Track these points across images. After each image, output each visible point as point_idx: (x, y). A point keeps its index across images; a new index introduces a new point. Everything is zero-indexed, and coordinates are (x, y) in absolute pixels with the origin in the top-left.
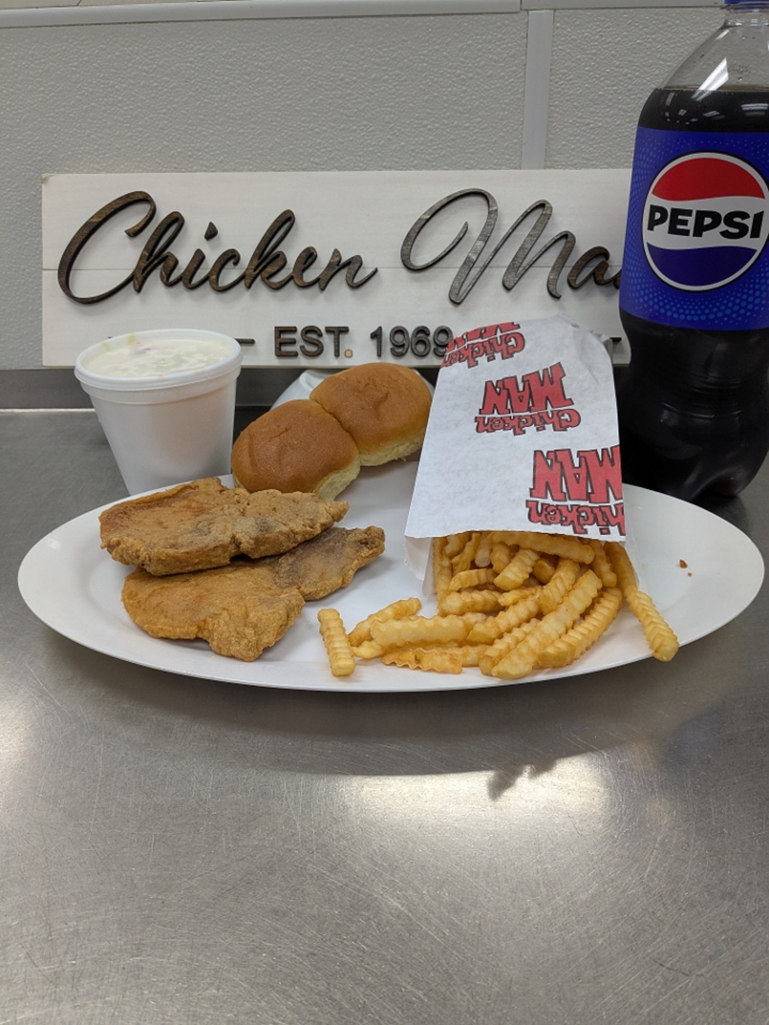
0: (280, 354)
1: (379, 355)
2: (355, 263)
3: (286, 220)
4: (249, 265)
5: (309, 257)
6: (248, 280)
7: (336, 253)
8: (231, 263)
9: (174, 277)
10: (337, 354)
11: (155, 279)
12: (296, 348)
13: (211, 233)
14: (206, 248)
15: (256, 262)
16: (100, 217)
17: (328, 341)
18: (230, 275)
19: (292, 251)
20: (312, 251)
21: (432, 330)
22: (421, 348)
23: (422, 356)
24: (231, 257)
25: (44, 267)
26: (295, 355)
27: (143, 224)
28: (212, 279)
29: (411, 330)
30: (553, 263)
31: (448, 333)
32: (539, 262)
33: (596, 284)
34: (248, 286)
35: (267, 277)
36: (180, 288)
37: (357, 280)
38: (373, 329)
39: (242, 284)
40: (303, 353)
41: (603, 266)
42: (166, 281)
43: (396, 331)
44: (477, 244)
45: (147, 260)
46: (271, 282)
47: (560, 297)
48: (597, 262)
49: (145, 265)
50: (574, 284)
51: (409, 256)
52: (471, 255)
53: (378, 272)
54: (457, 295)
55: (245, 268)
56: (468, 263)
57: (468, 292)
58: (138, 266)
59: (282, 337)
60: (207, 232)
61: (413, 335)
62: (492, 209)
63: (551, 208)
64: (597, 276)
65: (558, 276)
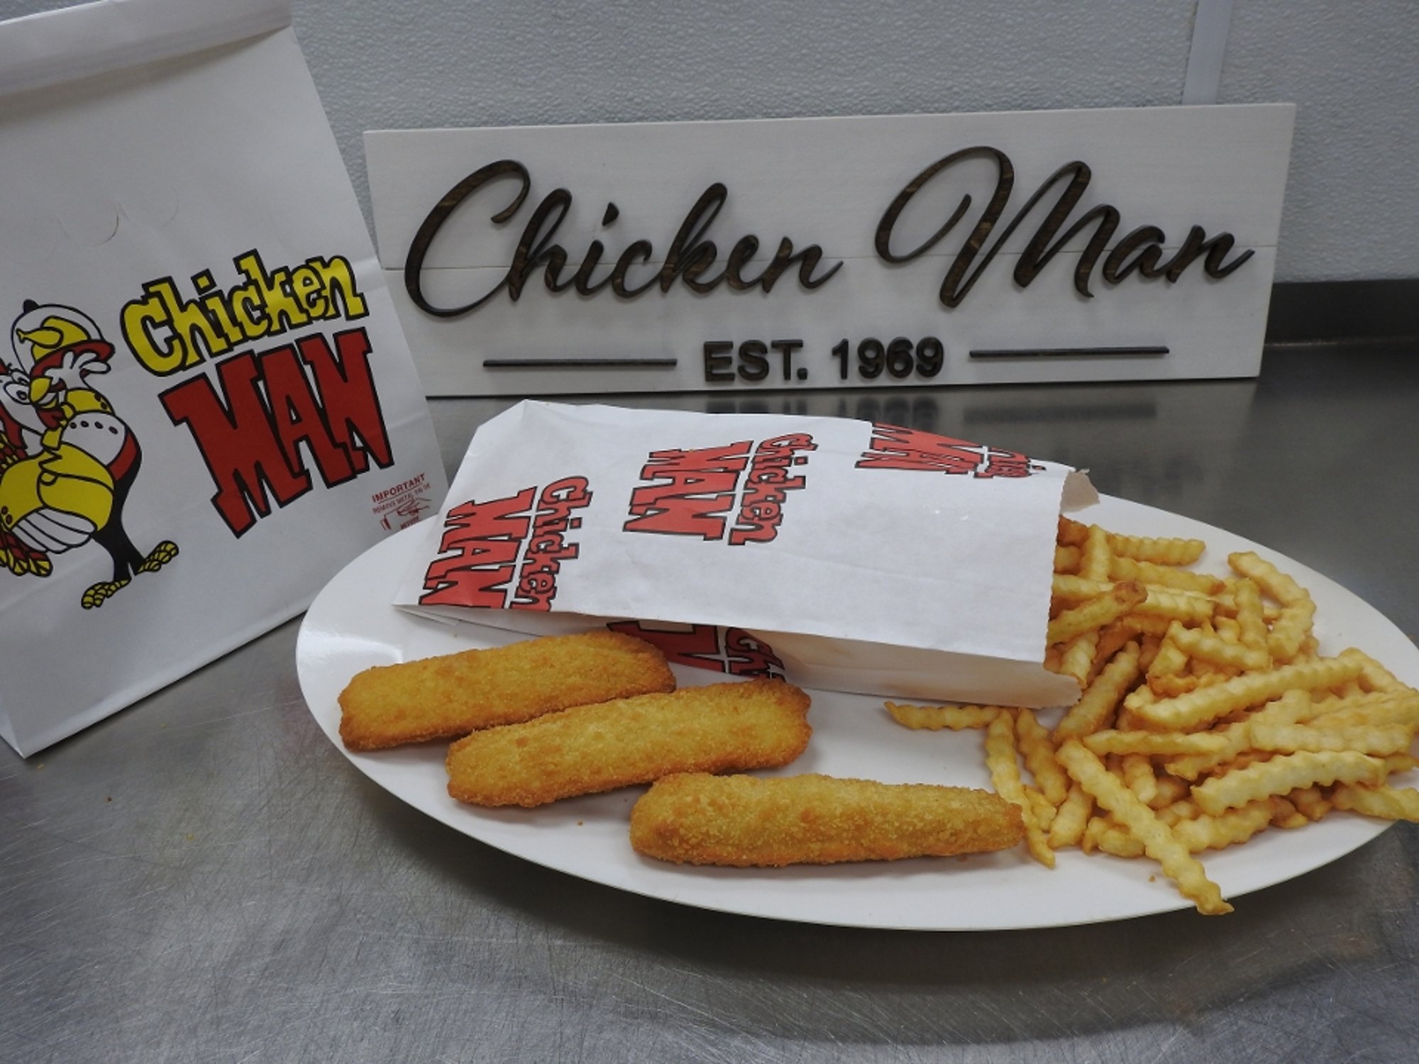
0: (710, 377)
1: (844, 374)
2: (813, 254)
3: (716, 195)
4: (666, 263)
5: (748, 246)
6: (664, 281)
7: (786, 243)
8: (641, 259)
9: (561, 280)
10: (787, 376)
11: (537, 279)
12: (734, 369)
13: (611, 214)
14: (605, 237)
15: (675, 257)
16: (452, 199)
17: (775, 360)
18: (639, 274)
19: (724, 237)
20: (753, 241)
21: (915, 342)
22: (899, 367)
23: (902, 374)
24: (641, 249)
25: (383, 265)
26: (730, 377)
27: (514, 207)
28: (616, 282)
29: (886, 343)
30: (1084, 248)
31: (937, 346)
32: (1066, 248)
33: (1143, 277)
34: (665, 289)
35: (691, 277)
36: (572, 293)
37: (815, 276)
38: (836, 342)
39: (656, 289)
40: (742, 376)
41: (1154, 253)
42: (554, 287)
43: (868, 344)
44: (981, 227)
45: (525, 259)
46: (696, 283)
47: (1091, 296)
48: (1144, 246)
49: (522, 265)
50: (1113, 277)
51: (886, 244)
52: (972, 242)
53: (844, 265)
54: (951, 294)
55: (661, 266)
56: (967, 253)
57: (968, 291)
58: (513, 268)
59: (714, 354)
60: (606, 216)
61: (889, 350)
62: (1005, 177)
63: (1088, 173)
64: (1146, 266)
65: (1091, 268)
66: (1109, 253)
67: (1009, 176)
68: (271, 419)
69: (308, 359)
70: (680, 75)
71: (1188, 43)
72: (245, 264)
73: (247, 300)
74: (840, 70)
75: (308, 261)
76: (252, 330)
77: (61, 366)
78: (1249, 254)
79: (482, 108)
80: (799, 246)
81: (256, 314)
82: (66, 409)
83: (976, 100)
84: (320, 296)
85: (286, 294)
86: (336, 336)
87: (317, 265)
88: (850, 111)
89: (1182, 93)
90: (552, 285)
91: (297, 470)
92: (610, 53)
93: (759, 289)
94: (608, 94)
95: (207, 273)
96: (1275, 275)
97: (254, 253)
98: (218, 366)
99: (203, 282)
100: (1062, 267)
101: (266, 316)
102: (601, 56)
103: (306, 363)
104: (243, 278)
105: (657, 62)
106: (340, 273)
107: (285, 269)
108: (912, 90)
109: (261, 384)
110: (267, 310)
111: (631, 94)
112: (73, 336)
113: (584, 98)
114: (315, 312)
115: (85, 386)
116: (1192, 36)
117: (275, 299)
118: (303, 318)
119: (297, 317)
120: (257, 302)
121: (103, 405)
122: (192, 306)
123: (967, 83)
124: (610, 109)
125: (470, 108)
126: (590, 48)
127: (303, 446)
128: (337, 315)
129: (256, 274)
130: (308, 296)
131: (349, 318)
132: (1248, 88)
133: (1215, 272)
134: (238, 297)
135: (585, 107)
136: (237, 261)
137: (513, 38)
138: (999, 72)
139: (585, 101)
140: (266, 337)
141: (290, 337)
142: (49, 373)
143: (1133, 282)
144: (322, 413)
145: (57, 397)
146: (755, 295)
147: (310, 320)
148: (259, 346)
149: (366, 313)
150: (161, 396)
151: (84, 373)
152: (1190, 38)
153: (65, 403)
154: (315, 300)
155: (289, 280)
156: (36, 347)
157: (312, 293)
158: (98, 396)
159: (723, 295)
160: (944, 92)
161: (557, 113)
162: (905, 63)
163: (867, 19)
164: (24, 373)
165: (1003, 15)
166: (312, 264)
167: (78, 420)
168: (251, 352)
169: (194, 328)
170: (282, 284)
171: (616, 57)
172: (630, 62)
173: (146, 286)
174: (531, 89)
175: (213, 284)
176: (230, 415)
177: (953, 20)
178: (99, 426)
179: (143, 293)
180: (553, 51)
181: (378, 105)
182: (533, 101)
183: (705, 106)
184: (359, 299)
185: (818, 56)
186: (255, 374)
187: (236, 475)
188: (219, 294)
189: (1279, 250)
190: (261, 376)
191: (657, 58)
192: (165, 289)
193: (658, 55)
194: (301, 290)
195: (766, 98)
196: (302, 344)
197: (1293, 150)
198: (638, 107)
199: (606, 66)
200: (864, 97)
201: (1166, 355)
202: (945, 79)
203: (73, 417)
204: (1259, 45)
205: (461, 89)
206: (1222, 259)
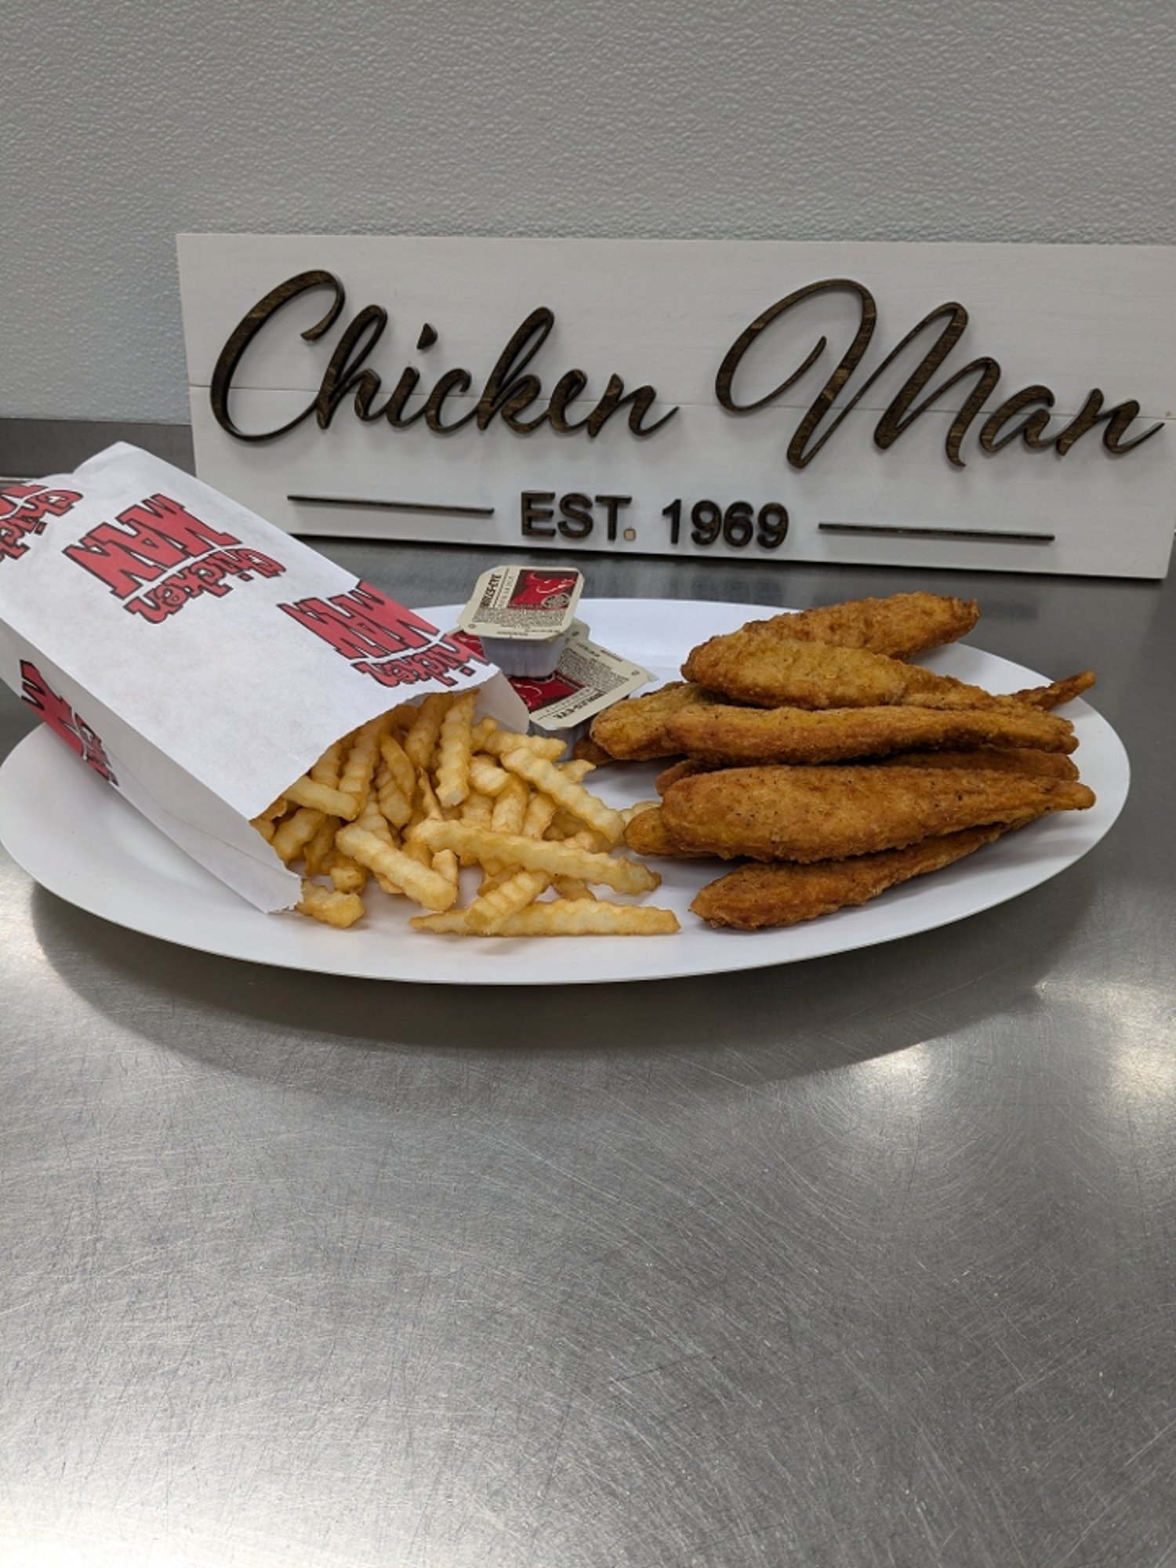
0: (528, 530)
1: (675, 539)
2: (645, 397)
3: (541, 321)
4: (485, 393)
5: (574, 383)
6: (482, 417)
7: (616, 382)
8: (457, 390)
9: (373, 408)
10: (612, 535)
11: (348, 405)
12: (553, 524)
13: (428, 338)
14: (420, 363)
15: (493, 391)
16: (263, 311)
17: (599, 515)
18: (457, 407)
19: (549, 372)
20: (579, 376)
22: (737, 534)
23: (740, 544)
24: (457, 379)
25: (191, 381)
26: (552, 533)
27: (325, 324)
28: (432, 414)
29: (724, 507)
30: (958, 408)
31: (780, 511)
32: (936, 406)
33: (1027, 448)
34: (484, 426)
35: (511, 414)
36: (385, 424)
37: (647, 423)
38: (668, 502)
39: (474, 423)
40: (562, 532)
41: (1041, 419)
42: (364, 413)
43: (703, 506)
44: (836, 375)
45: (335, 382)
46: (516, 422)
47: (963, 465)
48: (1031, 410)
49: (331, 389)
50: (989, 445)
51: (728, 390)
52: (826, 393)
53: (679, 411)
54: (799, 455)
55: (478, 400)
56: (821, 406)
57: (818, 451)
58: (322, 391)
59: (532, 505)
60: (422, 339)
61: (726, 515)
62: (867, 316)
63: (965, 317)
64: (1030, 435)
65: (964, 432)
66: (987, 416)
67: (871, 316)
78: (1157, 429)
80: (631, 386)
90: (362, 414)
93: (584, 433)
100: (930, 430)
133: (1115, 447)
143: (1015, 454)
146: (581, 440)
159: (546, 435)
201: (1052, 543)
206: (1123, 430)
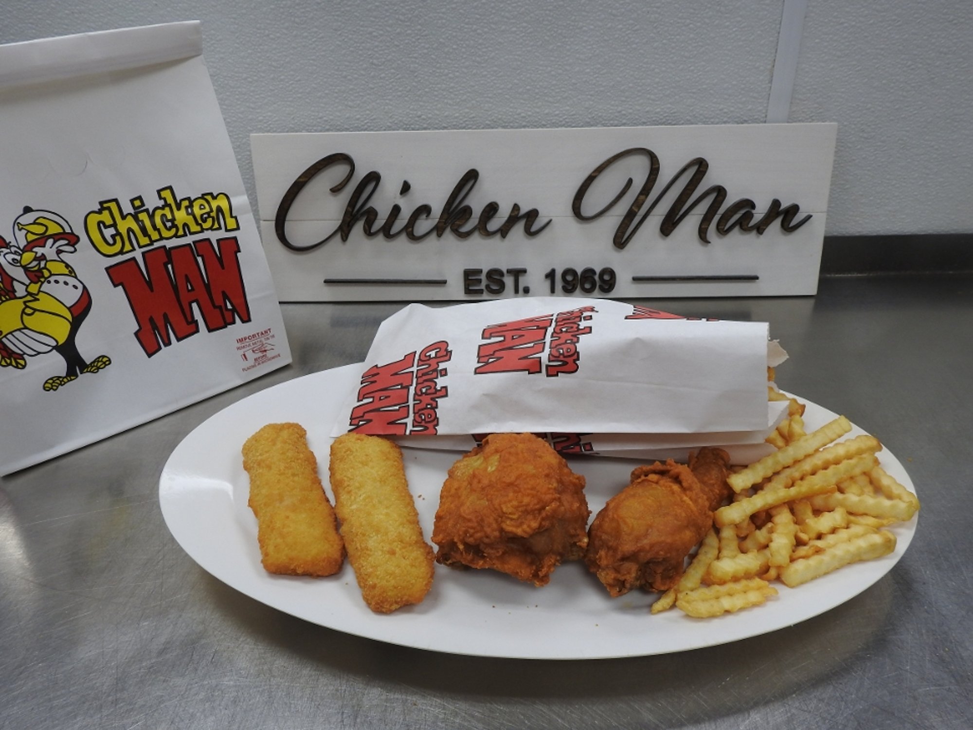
0: (468, 291)
1: (552, 291)
2: (533, 215)
3: (472, 176)
4: (440, 219)
5: (492, 209)
6: (439, 230)
7: (516, 207)
8: (424, 216)
9: (374, 229)
10: (516, 292)
11: (358, 228)
12: (483, 286)
13: (406, 188)
14: (402, 202)
15: (446, 216)
16: (306, 177)
17: (509, 281)
18: (423, 225)
19: (477, 202)
20: (495, 206)
21: (598, 270)
22: (587, 286)
23: (589, 291)
24: (424, 210)
25: (262, 218)
26: (481, 292)
27: (344, 183)
28: (409, 231)
29: (579, 271)
30: (704, 213)
31: (612, 273)
32: (693, 212)
33: (742, 230)
34: (439, 235)
35: (455, 228)
36: (380, 237)
37: (534, 228)
38: (548, 270)
39: (434, 234)
40: (488, 291)
41: (749, 216)
42: (369, 232)
43: (568, 272)
44: (639, 198)
45: (351, 215)
46: (459, 232)
47: (710, 243)
48: (743, 212)
49: (349, 220)
50: (723, 231)
51: (579, 208)
52: (633, 208)
53: (552, 222)
54: (620, 241)
55: (438, 220)
56: (630, 215)
57: (631, 239)
58: (344, 221)
59: (471, 278)
60: (402, 189)
61: (581, 275)
62: (654, 167)
63: (707, 165)
64: (744, 224)
65: (709, 225)
66: (720, 216)
67: (657, 166)
68: (175, 288)
69: (200, 254)
70: (450, 102)
71: (769, 85)
72: (163, 194)
73: (163, 215)
74: (550, 99)
75: (203, 195)
76: (165, 234)
77: (44, 246)
78: (809, 217)
79: (326, 121)
80: (524, 209)
81: (169, 224)
82: (45, 271)
83: (636, 119)
84: (209, 216)
85: (188, 214)
86: (218, 241)
87: (209, 198)
88: (557, 125)
89: (766, 116)
90: (368, 232)
91: (190, 320)
92: (406, 87)
93: (498, 236)
94: (405, 113)
95: (140, 198)
96: (826, 231)
97: (170, 188)
98: (143, 254)
99: (137, 203)
100: (690, 224)
101: (174, 226)
102: (400, 89)
103: (198, 256)
104: (162, 203)
105: (436, 93)
106: (223, 203)
107: (188, 199)
108: (596, 113)
109: (170, 266)
110: (176, 223)
111: (419, 113)
112: (54, 229)
113: (390, 115)
114: (205, 226)
115: (59, 259)
116: (772, 80)
117: (181, 216)
118: (198, 228)
119: (194, 228)
120: (169, 217)
121: (70, 271)
122: (129, 217)
123: (631, 109)
124: (406, 122)
125: (319, 120)
126: (394, 84)
127: (195, 306)
128: (220, 228)
129: (170, 200)
130: (202, 216)
131: (227, 230)
132: (808, 113)
133: (788, 228)
134: (159, 213)
135: (391, 121)
136: (159, 192)
137: (345, 77)
138: (650, 101)
139: (391, 117)
140: (174, 239)
141: (189, 240)
142: (35, 250)
143: (736, 235)
144: (207, 287)
145: (39, 264)
146: (497, 240)
147: (203, 230)
148: (169, 244)
149: (238, 228)
150: (107, 269)
151: (59, 252)
152: (771, 81)
153: (45, 268)
154: (206, 218)
155: (191, 205)
156: (29, 234)
157: (204, 214)
158: (67, 266)
159: (476, 239)
160: (617, 114)
161: (373, 124)
162: (591, 95)
163: (568, 68)
164: (19, 248)
165: (653, 66)
166: (206, 197)
167: (52, 279)
168: (164, 247)
169: (130, 230)
170: (187, 208)
171: (410, 90)
172: (419, 93)
173: (101, 203)
174: (357, 109)
175: (143, 205)
176: (149, 284)
177: (622, 69)
178: (66, 283)
179: (100, 207)
180: (371, 85)
181: (260, 118)
182: (358, 116)
183: (466, 121)
184: (234, 220)
185: (537, 91)
186: (166, 260)
187: (151, 320)
188: (147, 211)
189: (828, 215)
190: (170, 261)
191: (436, 91)
192: (113, 206)
193: (436, 89)
194: (197, 211)
195: (504, 117)
196: (196, 244)
197: (836, 152)
198: (424, 121)
199: (403, 95)
200: (566, 117)
201: (757, 281)
202: (617, 106)
203: (49, 277)
204: (815, 87)
205: (313, 109)
206: (792, 220)
